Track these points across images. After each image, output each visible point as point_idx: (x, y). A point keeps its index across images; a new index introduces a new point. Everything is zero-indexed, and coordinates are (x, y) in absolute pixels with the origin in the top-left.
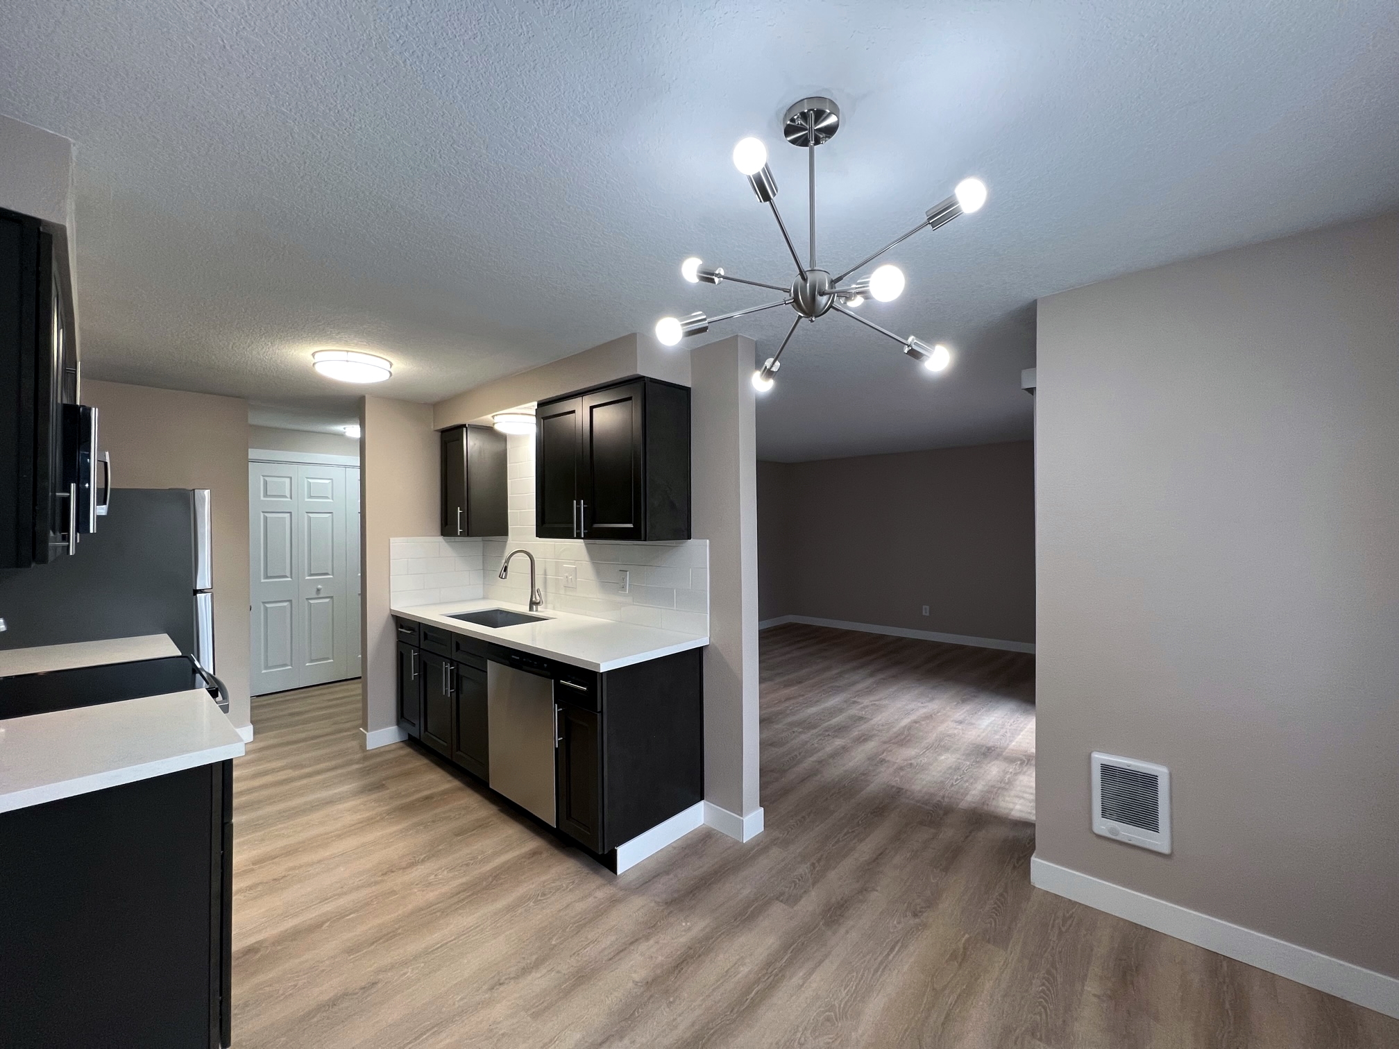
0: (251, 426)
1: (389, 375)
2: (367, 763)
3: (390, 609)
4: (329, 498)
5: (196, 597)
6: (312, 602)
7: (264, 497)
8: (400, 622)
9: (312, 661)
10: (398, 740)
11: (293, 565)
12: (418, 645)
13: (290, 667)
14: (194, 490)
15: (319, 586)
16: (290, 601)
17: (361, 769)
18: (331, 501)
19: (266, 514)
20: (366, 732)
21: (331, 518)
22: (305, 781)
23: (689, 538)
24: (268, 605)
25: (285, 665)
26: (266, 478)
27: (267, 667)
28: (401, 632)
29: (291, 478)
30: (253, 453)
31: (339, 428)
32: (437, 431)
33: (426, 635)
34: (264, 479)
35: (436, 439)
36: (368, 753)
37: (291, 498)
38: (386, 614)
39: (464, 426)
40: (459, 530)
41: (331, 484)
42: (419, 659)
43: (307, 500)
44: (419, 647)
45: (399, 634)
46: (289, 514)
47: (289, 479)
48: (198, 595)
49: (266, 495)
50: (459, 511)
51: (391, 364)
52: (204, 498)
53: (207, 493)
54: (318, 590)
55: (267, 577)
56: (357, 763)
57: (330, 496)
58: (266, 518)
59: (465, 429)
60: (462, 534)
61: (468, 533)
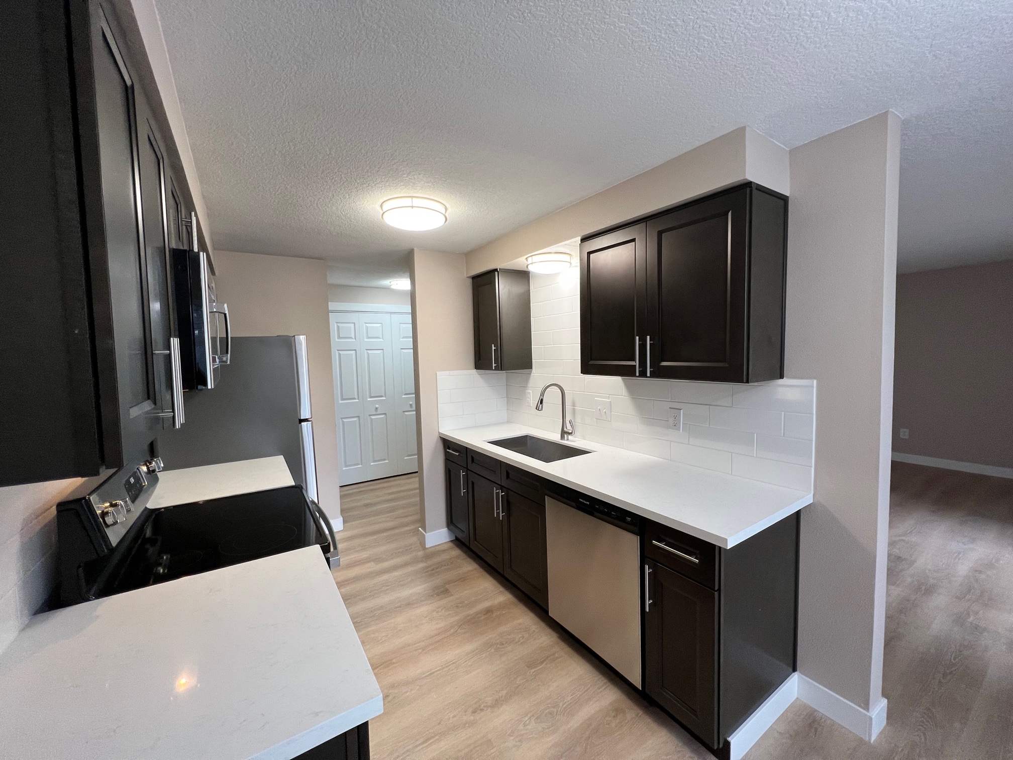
0: (330, 285)
1: (444, 219)
2: (429, 563)
3: (439, 432)
4: (380, 338)
5: (301, 426)
6: (373, 417)
7: (338, 338)
8: (447, 444)
9: (374, 461)
10: (448, 540)
11: (359, 390)
12: (466, 466)
13: (361, 466)
14: (294, 336)
15: (377, 406)
16: (359, 417)
17: (427, 567)
18: (382, 340)
19: (340, 352)
20: (424, 533)
21: (382, 353)
22: (386, 577)
23: (781, 376)
24: (345, 420)
25: (358, 464)
26: (339, 324)
27: (346, 466)
28: (448, 452)
29: (354, 323)
30: (332, 306)
31: (386, 282)
32: (468, 277)
33: (473, 458)
34: (337, 325)
35: (469, 283)
36: (427, 551)
37: (355, 339)
38: (437, 435)
39: (496, 270)
40: (494, 365)
41: (381, 328)
42: (466, 477)
43: (366, 340)
44: (467, 468)
45: (447, 454)
46: (354, 351)
47: (353, 325)
48: (302, 423)
49: (339, 337)
50: (493, 348)
51: (446, 209)
52: (301, 343)
53: (302, 338)
54: (377, 408)
55: (343, 399)
56: (422, 561)
57: (381, 336)
58: (340, 355)
59: (496, 273)
60: (497, 369)
61: (500, 367)
